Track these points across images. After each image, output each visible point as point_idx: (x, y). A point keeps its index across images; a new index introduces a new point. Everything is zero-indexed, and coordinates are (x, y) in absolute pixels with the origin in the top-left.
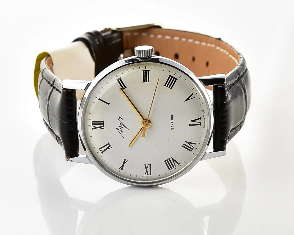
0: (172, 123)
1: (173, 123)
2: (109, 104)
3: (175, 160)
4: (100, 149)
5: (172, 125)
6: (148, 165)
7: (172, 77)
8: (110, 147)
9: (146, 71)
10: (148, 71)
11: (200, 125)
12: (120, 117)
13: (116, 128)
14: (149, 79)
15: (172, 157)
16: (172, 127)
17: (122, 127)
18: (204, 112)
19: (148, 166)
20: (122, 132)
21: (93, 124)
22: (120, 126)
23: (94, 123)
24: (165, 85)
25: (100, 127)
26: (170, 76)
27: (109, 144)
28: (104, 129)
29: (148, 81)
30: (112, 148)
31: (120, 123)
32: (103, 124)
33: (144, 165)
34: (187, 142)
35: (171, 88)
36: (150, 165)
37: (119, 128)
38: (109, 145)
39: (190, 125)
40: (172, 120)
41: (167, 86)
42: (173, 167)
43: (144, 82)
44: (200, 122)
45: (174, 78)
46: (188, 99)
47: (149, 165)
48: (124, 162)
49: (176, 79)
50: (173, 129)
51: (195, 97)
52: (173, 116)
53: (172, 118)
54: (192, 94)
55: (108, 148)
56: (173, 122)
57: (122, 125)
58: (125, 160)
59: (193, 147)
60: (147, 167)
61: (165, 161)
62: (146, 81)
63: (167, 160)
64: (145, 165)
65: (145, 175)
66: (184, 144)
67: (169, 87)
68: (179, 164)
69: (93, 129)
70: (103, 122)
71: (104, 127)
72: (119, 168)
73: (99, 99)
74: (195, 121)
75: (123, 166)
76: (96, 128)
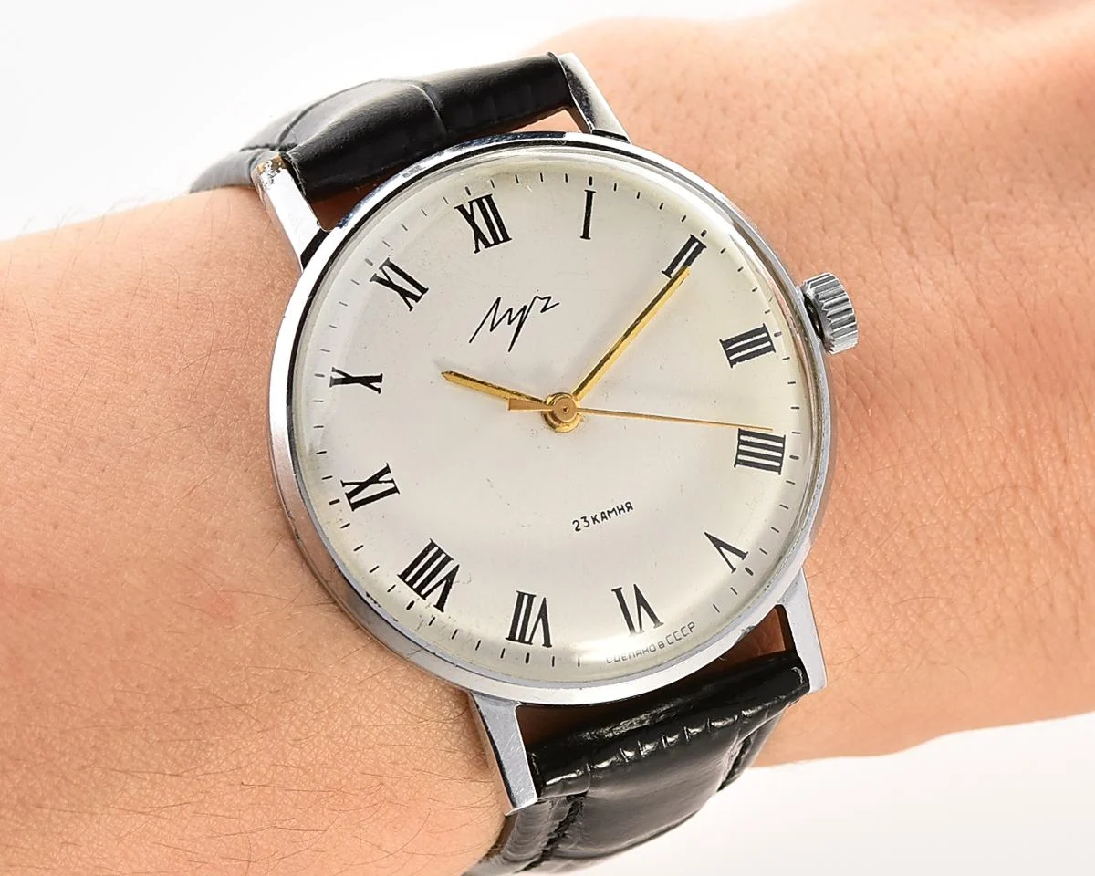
0: (599, 518)
1: (603, 518)
2: (585, 236)
3: (451, 583)
4: (388, 263)
5: (591, 522)
6: (392, 481)
7: (782, 450)
8: (409, 300)
9: (768, 339)
10: (771, 348)
12: (549, 298)
13: (499, 299)
14: (741, 359)
15: (458, 567)
16: (582, 521)
17: (510, 322)
18: (687, 630)
19: (386, 482)
21: (480, 202)
22: (511, 310)
23: (487, 204)
24: (741, 432)
25: (478, 235)
26: (782, 440)
27: (424, 291)
28: (478, 250)
29: (732, 358)
30: (411, 308)
31: (525, 307)
32: (497, 242)
33: (385, 466)
34: (544, 606)
35: (738, 462)
36: (395, 490)
37: (502, 309)
38: (419, 294)
39: (618, 591)
40: (614, 510)
41: (741, 442)
42: (418, 591)
43: (725, 344)
44: (642, 629)
45: (780, 460)
46: (718, 544)
47: (391, 486)
48: (367, 381)
49: (778, 470)
50: (577, 530)
51: (734, 570)
52: (631, 507)
53: (623, 509)
54: (743, 555)
55: (404, 294)
56: (606, 517)
57: (518, 318)
58: (379, 379)
59: (530, 643)
60: (381, 482)
61: (432, 545)
62: (729, 354)
63: (440, 552)
64: (387, 470)
65: (344, 484)
66: (531, 597)
67: (740, 452)
68: (440, 606)
69: (461, 208)
70: (506, 238)
71: (486, 247)
72: (334, 370)
73: (590, 194)
74: (642, 608)
75: (348, 380)
76: (470, 218)
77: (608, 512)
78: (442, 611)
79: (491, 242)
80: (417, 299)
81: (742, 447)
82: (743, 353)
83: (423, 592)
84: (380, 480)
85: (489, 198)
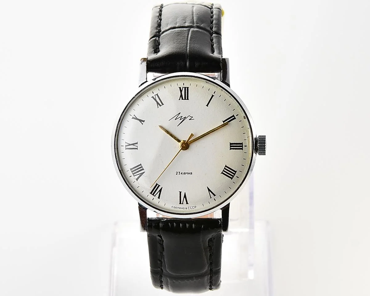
0: (183, 173)
2: (207, 106)
3: (142, 175)
4: (157, 95)
5: (181, 173)
6: (137, 146)
7: (234, 174)
8: (158, 105)
9: (242, 146)
10: (242, 149)
11: (180, 203)
12: (192, 117)
13: (180, 113)
15: (145, 172)
16: (178, 173)
17: (180, 119)
18: (194, 207)
20: (176, 119)
21: (185, 88)
22: (182, 117)
24: (226, 166)
25: (181, 96)
26: (236, 172)
27: (163, 104)
28: (180, 99)
29: (231, 148)
30: (158, 107)
31: (186, 117)
32: (185, 99)
35: (222, 173)
36: (137, 149)
38: (161, 105)
39: (180, 192)
43: (231, 144)
44: (183, 204)
45: (233, 176)
46: (209, 190)
47: (136, 147)
48: (141, 121)
49: (232, 178)
50: (176, 174)
51: (211, 198)
52: (192, 174)
53: (190, 173)
54: (215, 195)
55: (158, 103)
57: (183, 119)
58: (144, 121)
59: (155, 196)
61: (141, 165)
62: (231, 146)
63: (142, 167)
64: (137, 143)
65: (126, 143)
66: (159, 186)
67: (223, 171)
68: (137, 179)
69: (180, 88)
70: (188, 99)
71: (182, 99)
72: (134, 115)
73: (213, 96)
74: (185, 198)
75: (136, 119)
76: (181, 91)
77: (186, 173)
78: (137, 181)
79: (184, 98)
81: (225, 170)
82: (234, 148)
83: (134, 175)
84: (135, 145)
85: (188, 88)
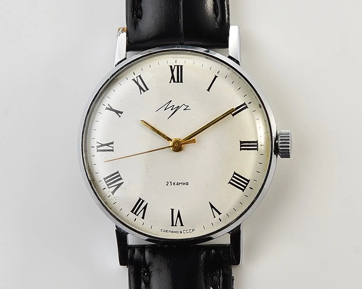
0: (176, 184)
1: (177, 184)
2: (208, 90)
3: (119, 187)
4: (140, 76)
5: (173, 184)
6: (113, 147)
7: (247, 184)
8: (141, 90)
9: (257, 146)
10: (257, 149)
11: (173, 225)
12: (188, 106)
13: (171, 101)
14: (245, 149)
15: (123, 182)
16: (170, 183)
17: (172, 110)
18: (191, 231)
19: (111, 147)
20: (165, 109)
21: (178, 66)
22: (174, 106)
23: (180, 68)
24: (235, 173)
25: (173, 77)
26: (248, 181)
27: (147, 89)
28: (170, 82)
29: (242, 148)
30: (141, 93)
31: (179, 106)
32: (178, 82)
33: (112, 141)
34: (146, 205)
35: (230, 183)
36: (113, 150)
37: (171, 104)
38: (145, 90)
39: (172, 210)
40: (182, 183)
41: (233, 177)
42: (108, 185)
43: (241, 142)
44: (176, 226)
45: (245, 187)
46: (212, 207)
48: (117, 112)
49: (243, 190)
50: (167, 185)
51: (215, 217)
52: (188, 184)
53: (185, 184)
54: (220, 214)
55: (141, 88)
56: (178, 184)
57: (175, 109)
58: (121, 113)
59: (137, 215)
60: (109, 146)
61: (118, 172)
62: (241, 146)
63: (119, 176)
64: (112, 143)
65: (97, 143)
66: (143, 201)
67: (232, 180)
68: (113, 193)
69: (171, 67)
70: (182, 82)
71: (174, 82)
72: (109, 105)
73: (216, 77)
74: (178, 218)
75: (111, 109)
76: (172, 71)
77: (180, 183)
79: (176, 81)
80: (144, 91)
81: (233, 178)
82: (246, 147)
83: (109, 186)
84: (109, 145)
85: (181, 66)
